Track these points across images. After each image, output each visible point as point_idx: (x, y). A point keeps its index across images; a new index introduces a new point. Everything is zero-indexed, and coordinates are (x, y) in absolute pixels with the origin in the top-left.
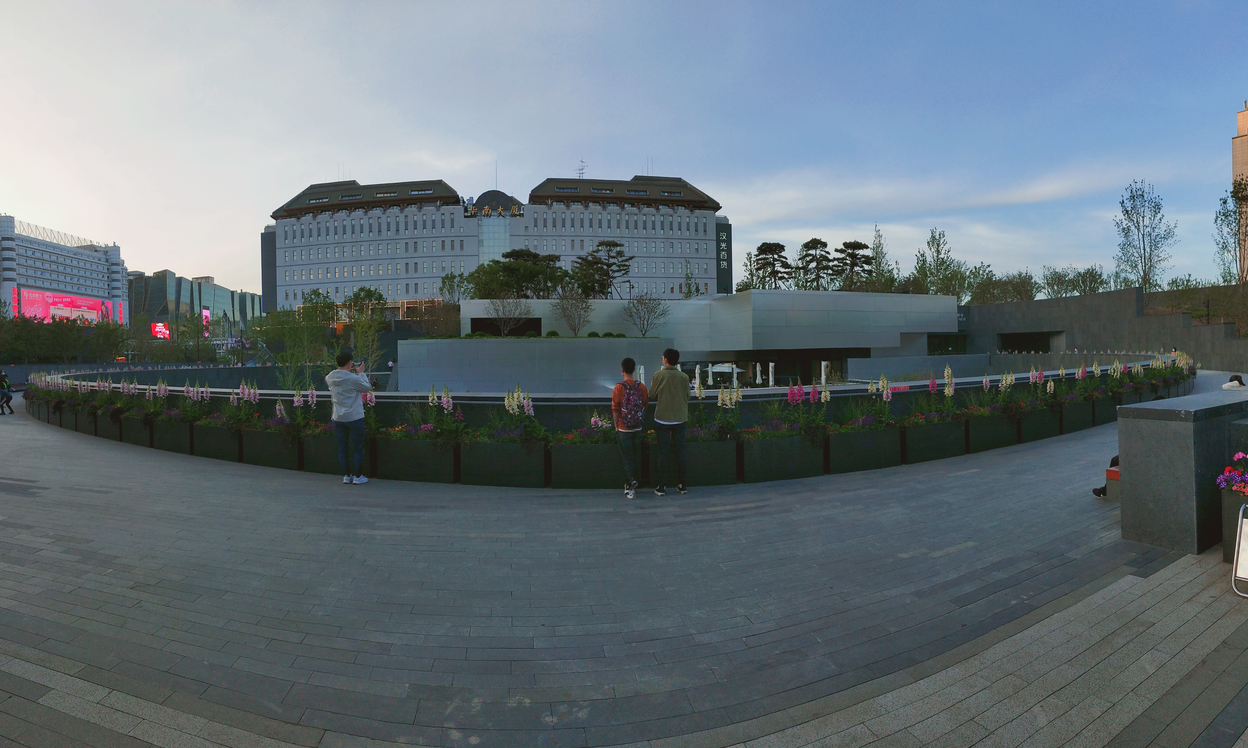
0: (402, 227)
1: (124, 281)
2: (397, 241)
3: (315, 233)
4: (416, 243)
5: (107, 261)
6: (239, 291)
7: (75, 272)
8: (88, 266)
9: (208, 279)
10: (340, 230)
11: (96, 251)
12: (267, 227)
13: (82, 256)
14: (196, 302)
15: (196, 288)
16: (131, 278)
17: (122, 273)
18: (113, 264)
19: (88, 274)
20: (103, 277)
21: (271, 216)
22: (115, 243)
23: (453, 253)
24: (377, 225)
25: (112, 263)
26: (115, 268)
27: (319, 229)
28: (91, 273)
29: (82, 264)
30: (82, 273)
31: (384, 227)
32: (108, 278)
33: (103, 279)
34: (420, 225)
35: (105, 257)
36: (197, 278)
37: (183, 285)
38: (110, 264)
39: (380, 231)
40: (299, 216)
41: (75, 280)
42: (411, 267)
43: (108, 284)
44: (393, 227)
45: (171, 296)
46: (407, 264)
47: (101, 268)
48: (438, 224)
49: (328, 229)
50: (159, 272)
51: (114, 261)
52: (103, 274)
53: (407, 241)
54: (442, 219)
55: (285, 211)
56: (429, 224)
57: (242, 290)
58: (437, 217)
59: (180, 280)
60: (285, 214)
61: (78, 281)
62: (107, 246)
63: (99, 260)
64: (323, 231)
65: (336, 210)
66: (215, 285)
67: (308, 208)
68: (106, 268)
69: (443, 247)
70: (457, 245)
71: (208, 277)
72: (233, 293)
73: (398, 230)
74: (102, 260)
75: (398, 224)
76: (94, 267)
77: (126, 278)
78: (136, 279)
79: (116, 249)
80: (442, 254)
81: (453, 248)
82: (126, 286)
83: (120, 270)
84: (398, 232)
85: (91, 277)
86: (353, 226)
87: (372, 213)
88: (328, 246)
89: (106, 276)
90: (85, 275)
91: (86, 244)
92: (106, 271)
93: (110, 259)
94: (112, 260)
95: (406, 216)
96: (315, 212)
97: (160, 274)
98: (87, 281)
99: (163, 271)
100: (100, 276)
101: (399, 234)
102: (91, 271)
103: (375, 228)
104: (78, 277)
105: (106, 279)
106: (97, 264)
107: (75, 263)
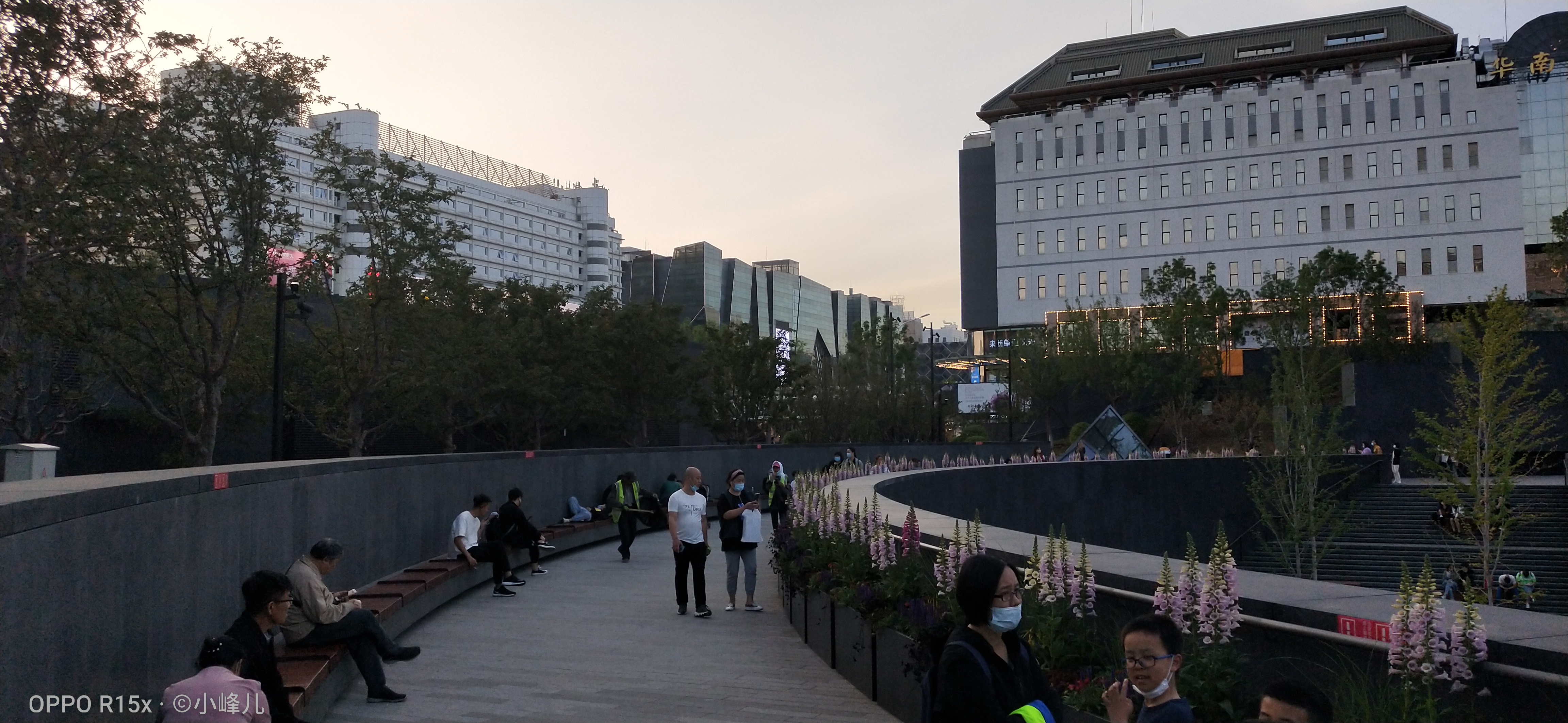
0: (1310, 121)
1: (615, 262)
2: (1298, 156)
3: (1090, 145)
4: (1348, 157)
5: (579, 218)
6: (847, 293)
7: (509, 239)
8: (538, 228)
9: (786, 265)
10: (1152, 138)
11: (554, 197)
12: (970, 139)
13: (524, 206)
14: (763, 312)
15: (762, 282)
16: (626, 258)
17: (611, 246)
18: (592, 226)
19: (537, 246)
20: (570, 252)
21: (978, 114)
22: (596, 181)
23: (1451, 176)
24: (1246, 121)
25: (589, 225)
26: (595, 235)
27: (1100, 138)
28: (544, 243)
29: (524, 224)
30: (524, 242)
31: (1263, 124)
32: (580, 255)
33: (569, 257)
34: (1358, 114)
35: (573, 210)
36: (763, 264)
37: (737, 275)
38: (586, 227)
39: (1253, 135)
40: (1048, 109)
41: (508, 259)
42: (1337, 215)
43: (580, 269)
44: (1287, 124)
45: (713, 301)
46: (1325, 208)
47: (564, 234)
48: (1408, 110)
49: (1121, 135)
50: (686, 248)
51: (595, 220)
52: (570, 246)
53: (1323, 154)
54: (1416, 97)
55: (1015, 99)
56: (1382, 111)
57: (851, 290)
58: (1406, 92)
59: (730, 266)
60: (1014, 106)
61: (514, 259)
62: (578, 188)
63: (561, 216)
64: (1110, 142)
65: (1140, 93)
66: (800, 277)
67: (1069, 92)
68: (576, 233)
69: (1422, 163)
70: (1460, 155)
71: (787, 262)
72: (835, 295)
73: (1299, 130)
74: (567, 216)
75: (1298, 115)
76: (551, 231)
77: (617, 258)
78: (636, 260)
79: (599, 194)
80: (1422, 179)
81: (1447, 162)
82: (618, 274)
83: (608, 240)
84: (1299, 133)
85: (543, 251)
86: (1185, 128)
87: (1234, 94)
88: (1121, 174)
89: (576, 251)
90: (529, 248)
91: (533, 183)
92: (576, 240)
93: (586, 214)
94: (589, 218)
95: (1321, 96)
96: (1089, 100)
97: (688, 251)
98: (534, 260)
99: (697, 245)
100: (563, 252)
101: (1302, 138)
102: (544, 240)
103: (1242, 128)
104: (515, 252)
105: (575, 256)
106: (557, 225)
107: (509, 221)
